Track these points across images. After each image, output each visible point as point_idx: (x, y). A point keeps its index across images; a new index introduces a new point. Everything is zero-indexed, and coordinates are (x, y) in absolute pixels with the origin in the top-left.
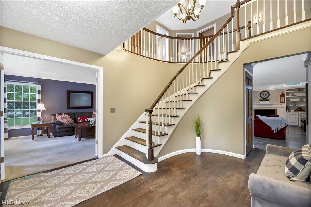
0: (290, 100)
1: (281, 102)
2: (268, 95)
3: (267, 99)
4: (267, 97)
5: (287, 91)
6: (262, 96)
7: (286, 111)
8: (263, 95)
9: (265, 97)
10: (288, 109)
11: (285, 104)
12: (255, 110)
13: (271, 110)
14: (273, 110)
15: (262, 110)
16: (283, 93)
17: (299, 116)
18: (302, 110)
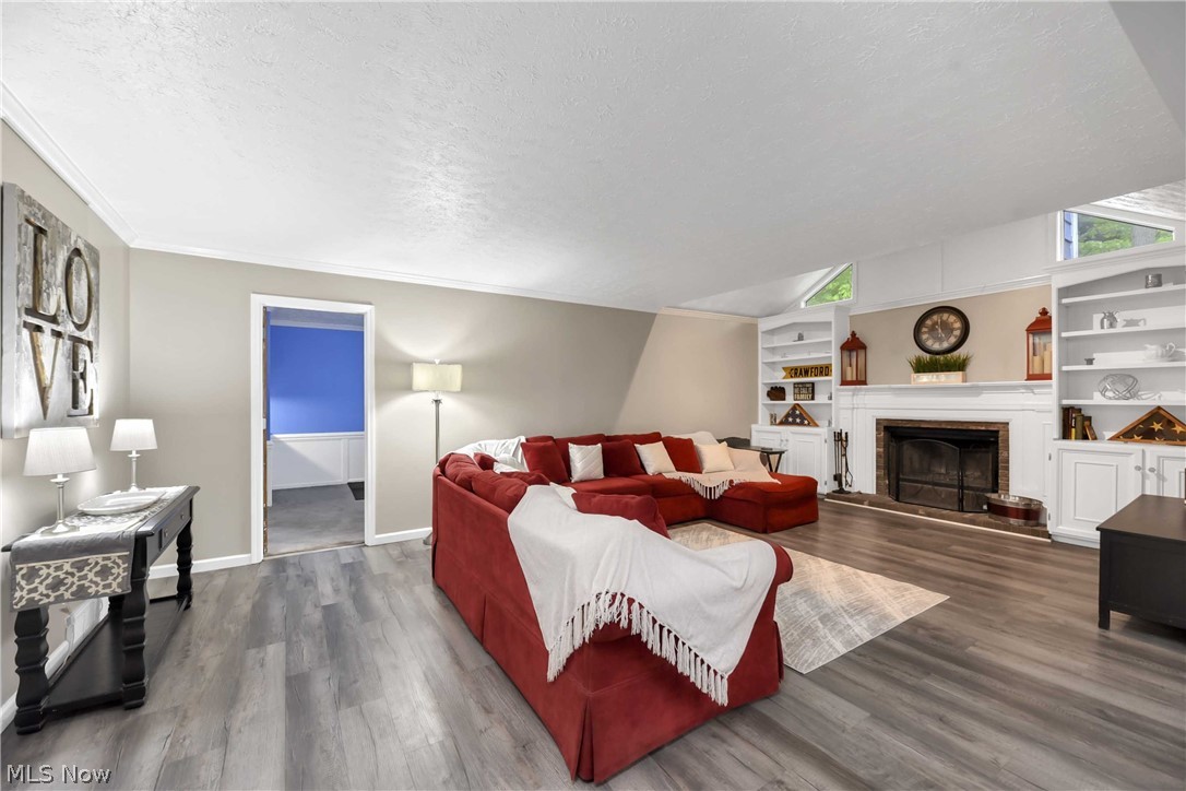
0: (1090, 362)
1: (1030, 377)
2: (957, 333)
3: (956, 353)
4: (953, 340)
6: (924, 337)
7: (1066, 435)
8: (932, 329)
9: (946, 345)
10: (1075, 423)
11: (1050, 386)
12: (885, 427)
13: (974, 428)
14: (983, 428)
15: (923, 426)
16: (1044, 313)
17: (1144, 477)
18: (1178, 429)
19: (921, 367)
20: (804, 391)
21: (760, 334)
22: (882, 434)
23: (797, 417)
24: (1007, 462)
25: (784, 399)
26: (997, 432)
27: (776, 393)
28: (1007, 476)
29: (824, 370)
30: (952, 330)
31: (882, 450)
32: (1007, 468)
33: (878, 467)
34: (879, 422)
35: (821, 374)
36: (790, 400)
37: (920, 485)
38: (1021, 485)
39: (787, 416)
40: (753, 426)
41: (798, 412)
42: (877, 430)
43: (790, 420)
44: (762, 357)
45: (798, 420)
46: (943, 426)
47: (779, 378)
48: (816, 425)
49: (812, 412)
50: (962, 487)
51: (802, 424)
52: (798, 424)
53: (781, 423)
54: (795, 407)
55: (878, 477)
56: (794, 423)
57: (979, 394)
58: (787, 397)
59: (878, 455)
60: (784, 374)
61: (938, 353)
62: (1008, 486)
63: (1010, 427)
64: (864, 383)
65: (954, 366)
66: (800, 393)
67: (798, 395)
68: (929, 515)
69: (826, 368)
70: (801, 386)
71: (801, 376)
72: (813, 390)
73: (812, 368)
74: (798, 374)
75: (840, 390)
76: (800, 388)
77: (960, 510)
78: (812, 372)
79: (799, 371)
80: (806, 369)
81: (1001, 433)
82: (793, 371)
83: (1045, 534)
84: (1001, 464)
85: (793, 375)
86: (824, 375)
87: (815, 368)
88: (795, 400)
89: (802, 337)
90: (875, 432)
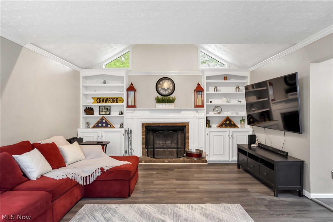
0: (211, 102)
1: (196, 106)
2: (171, 88)
3: (171, 96)
4: (170, 91)
5: (208, 78)
7: (207, 126)
9: (167, 93)
11: (204, 109)
12: (145, 126)
13: (178, 125)
14: (181, 125)
15: (160, 125)
16: (199, 84)
17: (230, 138)
18: (232, 123)
19: (159, 101)
20: (105, 110)
21: (81, 78)
22: (144, 130)
23: (103, 124)
24: (188, 137)
25: (93, 114)
26: (185, 126)
27: (89, 111)
28: (188, 142)
29: (115, 100)
31: (144, 136)
32: (188, 139)
33: (142, 144)
34: (143, 124)
35: (114, 102)
36: (97, 115)
38: (193, 147)
39: (98, 123)
40: (78, 130)
41: (104, 121)
42: (142, 127)
43: (100, 125)
44: (82, 91)
45: (104, 125)
46: (168, 125)
47: (90, 103)
48: (114, 127)
49: (110, 121)
50: (178, 148)
51: (107, 127)
52: (104, 127)
53: (94, 127)
54: (102, 118)
55: (143, 149)
56: (102, 127)
57: (180, 113)
58: (95, 113)
59: (143, 139)
60: (93, 101)
61: (165, 96)
62: (189, 145)
63: (189, 124)
64: (134, 106)
65: (172, 101)
66: (103, 111)
67: (102, 112)
68: (169, 162)
69: (117, 99)
70: (103, 107)
71: (103, 102)
72: (110, 109)
73: (109, 99)
74: (101, 101)
75: (126, 110)
76: (103, 108)
77: (178, 158)
78: (109, 101)
79: (102, 100)
80: (106, 99)
81: (186, 126)
82: (99, 100)
83: (206, 161)
84: (186, 138)
85: (99, 102)
86: (117, 102)
87: (111, 99)
88: (101, 114)
89: (106, 82)
90: (141, 129)
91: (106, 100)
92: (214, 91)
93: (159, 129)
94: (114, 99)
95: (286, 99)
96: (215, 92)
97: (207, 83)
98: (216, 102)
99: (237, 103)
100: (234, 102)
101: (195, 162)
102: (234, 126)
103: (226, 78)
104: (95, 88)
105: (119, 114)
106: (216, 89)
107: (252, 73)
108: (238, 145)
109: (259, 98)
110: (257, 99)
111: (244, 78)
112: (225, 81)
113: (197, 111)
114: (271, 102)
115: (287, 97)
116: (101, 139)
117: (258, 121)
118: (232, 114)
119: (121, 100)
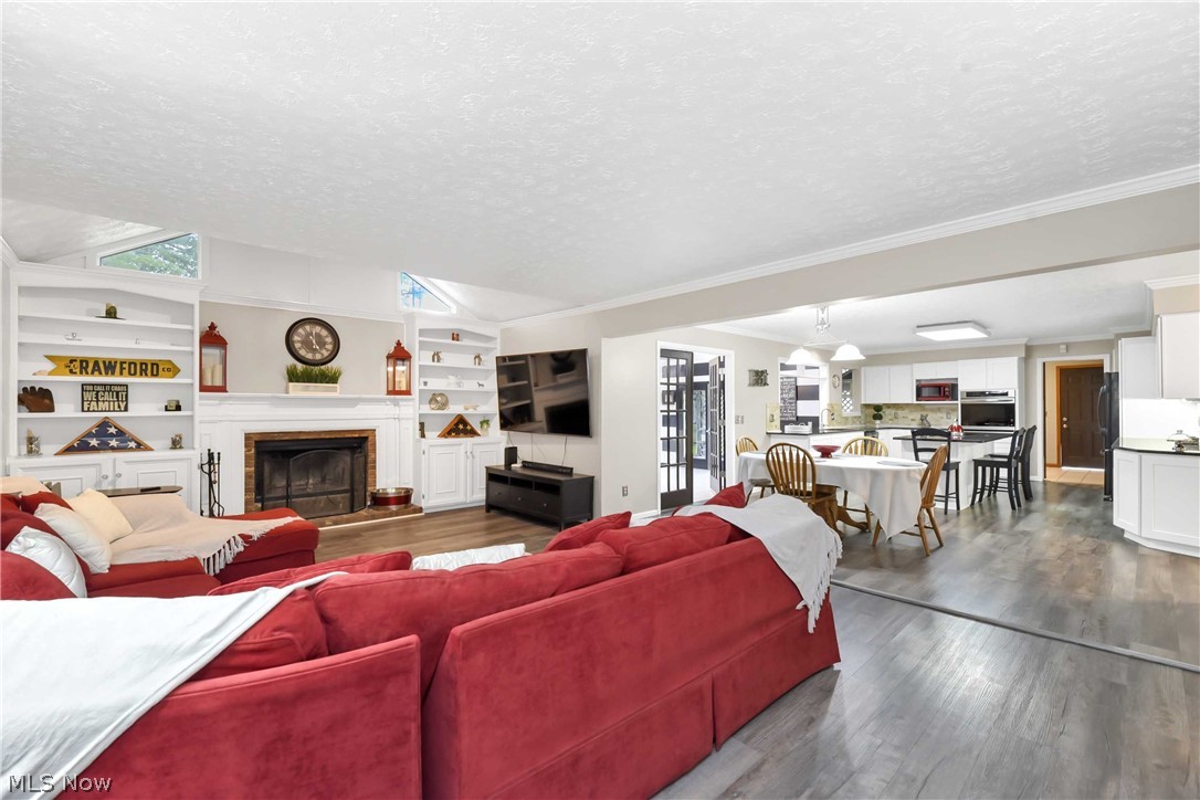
0: (425, 383)
1: (393, 392)
2: (329, 347)
3: (329, 365)
4: (325, 353)
5: (422, 332)
6: (297, 345)
9: (319, 357)
11: (413, 399)
12: (256, 442)
13: (348, 436)
14: (356, 435)
16: (399, 344)
17: (467, 457)
18: (469, 428)
19: (293, 376)
20: (106, 399)
22: (253, 451)
23: (107, 438)
24: (375, 462)
26: (367, 438)
27: (36, 399)
28: (375, 474)
29: (149, 368)
30: (325, 343)
32: (374, 467)
33: (247, 491)
34: (248, 437)
35: (144, 372)
36: (71, 411)
37: (314, 498)
38: (387, 479)
39: (86, 437)
41: (113, 430)
42: (246, 446)
43: (94, 443)
44: (18, 334)
45: (114, 443)
46: (323, 436)
47: (38, 373)
48: (148, 449)
50: (352, 491)
51: (123, 448)
54: (105, 423)
56: (104, 447)
57: (354, 406)
58: (58, 406)
59: (247, 476)
60: (50, 366)
61: (314, 364)
62: (375, 481)
63: (377, 433)
64: (223, 389)
65: (332, 378)
66: (98, 401)
67: (94, 403)
68: (336, 523)
69: (152, 365)
70: (99, 388)
71: (96, 373)
72: (127, 396)
73: (122, 363)
74: (90, 370)
75: (201, 398)
76: (98, 392)
77: (352, 512)
78: (122, 369)
79: (91, 365)
80: (110, 362)
81: (370, 438)
82: (77, 364)
83: (420, 510)
84: (370, 465)
85: (78, 371)
86: (153, 375)
87: (130, 364)
88: (88, 411)
89: (115, 313)
90: (244, 449)
91: (110, 367)
92: (433, 361)
93: (301, 448)
94: (142, 364)
95: (552, 384)
96: (436, 364)
97: (420, 342)
98: (437, 384)
99: (476, 388)
100: (470, 385)
101: (397, 514)
102: (473, 433)
103: (455, 337)
104: (73, 328)
105: (166, 410)
106: (436, 357)
107: (504, 331)
108: (487, 468)
109: (514, 380)
110: (509, 382)
111: (489, 339)
112: (455, 342)
113: (396, 404)
114: (534, 388)
115: (555, 380)
116: (114, 482)
117: (512, 424)
118: (466, 409)
119: (169, 370)
